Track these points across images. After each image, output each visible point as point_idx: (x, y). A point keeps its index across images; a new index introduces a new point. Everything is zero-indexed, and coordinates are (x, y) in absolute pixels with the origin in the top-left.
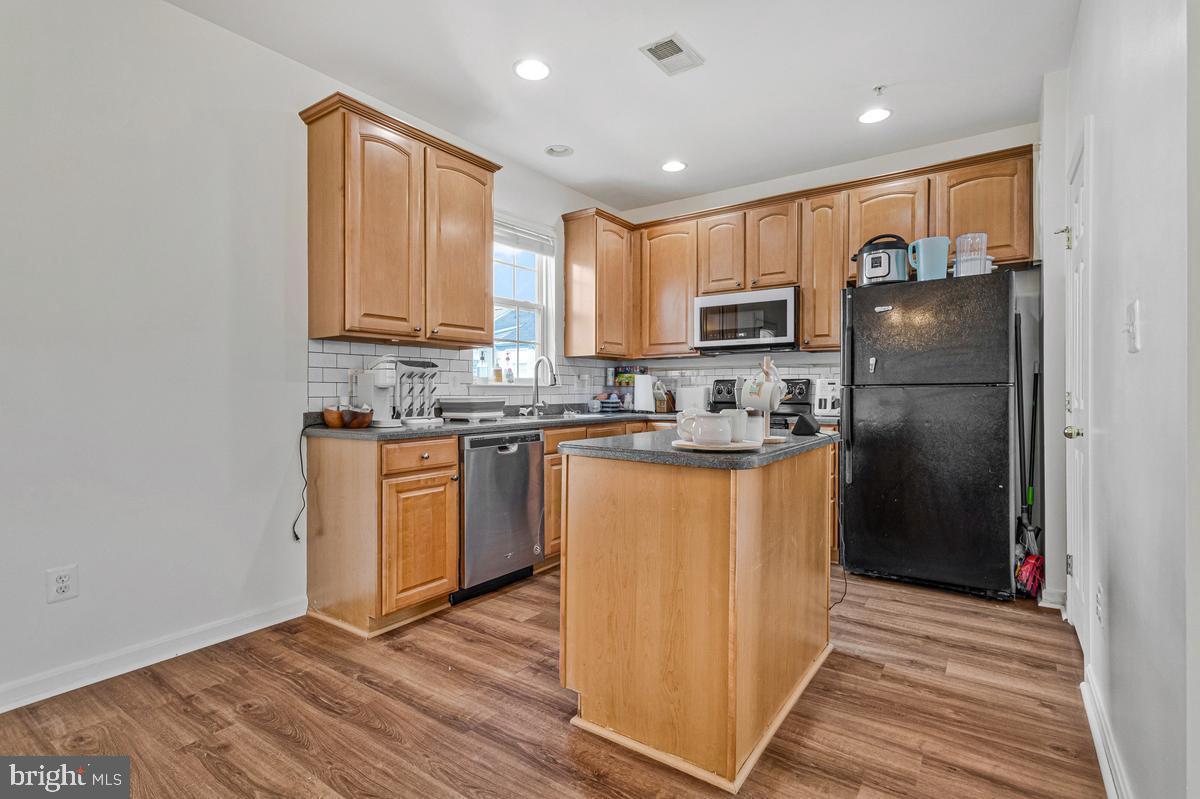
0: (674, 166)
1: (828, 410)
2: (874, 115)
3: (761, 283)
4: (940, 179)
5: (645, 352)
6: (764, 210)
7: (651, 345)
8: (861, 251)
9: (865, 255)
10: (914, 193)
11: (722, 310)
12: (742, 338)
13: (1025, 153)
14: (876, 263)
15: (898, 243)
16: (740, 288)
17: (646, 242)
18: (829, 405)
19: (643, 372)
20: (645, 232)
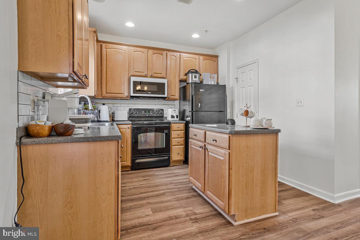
0: (130, 24)
1: (175, 119)
2: (196, 36)
3: (153, 76)
4: (201, 57)
5: (103, 95)
6: (155, 51)
7: (107, 93)
8: (188, 73)
9: (190, 74)
10: (196, 59)
11: (141, 83)
12: (149, 94)
13: (217, 57)
14: (195, 77)
15: (196, 72)
16: (146, 76)
17: (104, 50)
18: (175, 117)
19: (104, 104)
20: (104, 45)
